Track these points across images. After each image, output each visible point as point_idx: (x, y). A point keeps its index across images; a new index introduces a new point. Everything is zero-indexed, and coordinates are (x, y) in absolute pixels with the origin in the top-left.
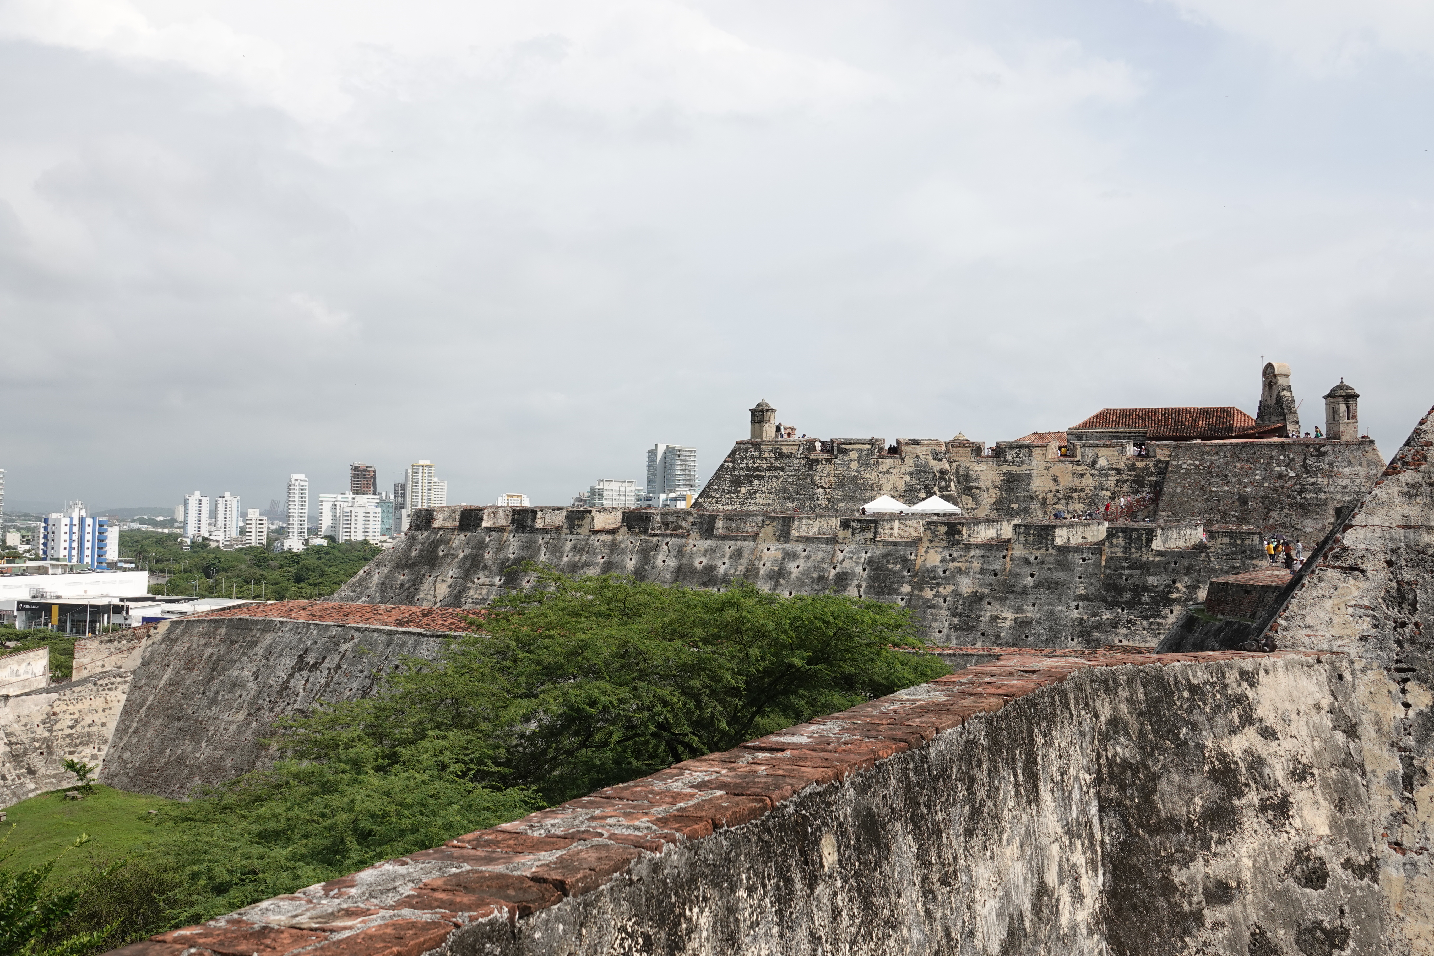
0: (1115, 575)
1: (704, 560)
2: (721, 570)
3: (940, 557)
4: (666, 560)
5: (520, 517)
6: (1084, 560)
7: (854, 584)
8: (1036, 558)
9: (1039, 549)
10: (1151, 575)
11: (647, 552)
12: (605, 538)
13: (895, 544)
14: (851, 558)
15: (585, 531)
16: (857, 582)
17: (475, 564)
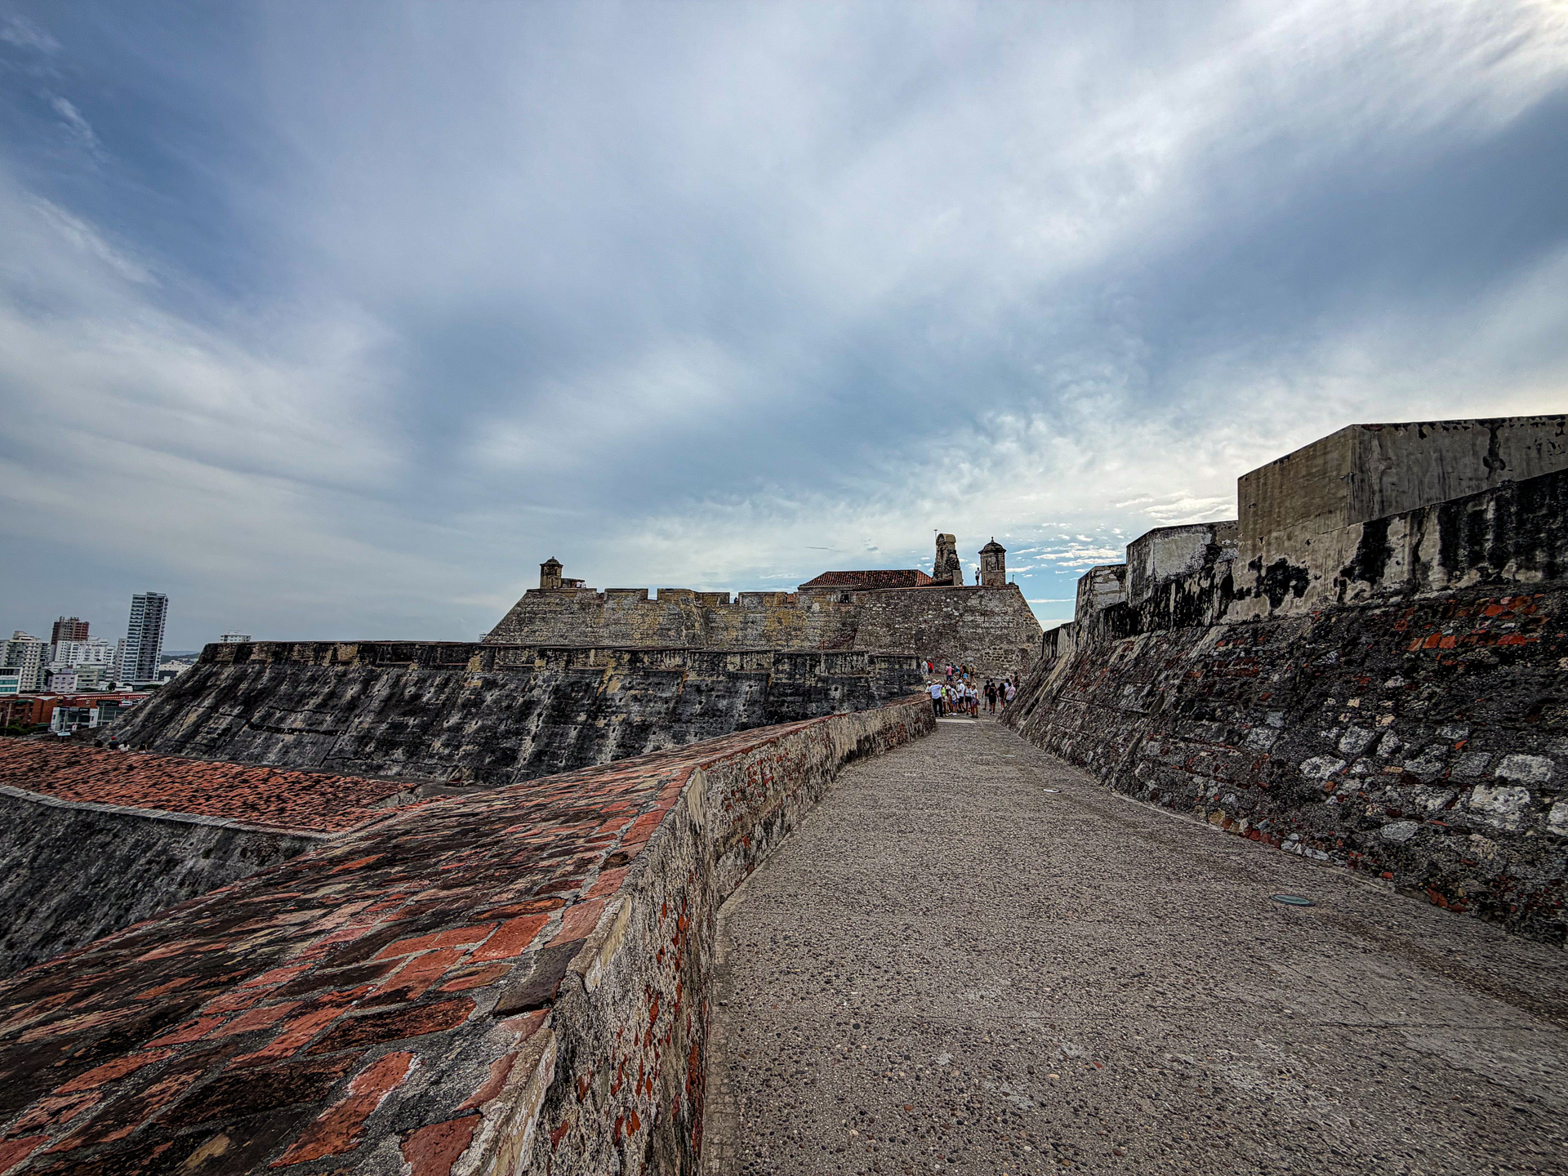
0: (777, 702)
1: (413, 689)
2: (425, 699)
3: (619, 685)
4: (380, 689)
5: (280, 651)
6: (751, 687)
7: (536, 713)
8: (707, 685)
9: (712, 675)
10: (811, 702)
11: (367, 683)
12: (340, 668)
13: (583, 672)
14: (540, 687)
15: (326, 663)
16: (539, 710)
17: (227, 695)
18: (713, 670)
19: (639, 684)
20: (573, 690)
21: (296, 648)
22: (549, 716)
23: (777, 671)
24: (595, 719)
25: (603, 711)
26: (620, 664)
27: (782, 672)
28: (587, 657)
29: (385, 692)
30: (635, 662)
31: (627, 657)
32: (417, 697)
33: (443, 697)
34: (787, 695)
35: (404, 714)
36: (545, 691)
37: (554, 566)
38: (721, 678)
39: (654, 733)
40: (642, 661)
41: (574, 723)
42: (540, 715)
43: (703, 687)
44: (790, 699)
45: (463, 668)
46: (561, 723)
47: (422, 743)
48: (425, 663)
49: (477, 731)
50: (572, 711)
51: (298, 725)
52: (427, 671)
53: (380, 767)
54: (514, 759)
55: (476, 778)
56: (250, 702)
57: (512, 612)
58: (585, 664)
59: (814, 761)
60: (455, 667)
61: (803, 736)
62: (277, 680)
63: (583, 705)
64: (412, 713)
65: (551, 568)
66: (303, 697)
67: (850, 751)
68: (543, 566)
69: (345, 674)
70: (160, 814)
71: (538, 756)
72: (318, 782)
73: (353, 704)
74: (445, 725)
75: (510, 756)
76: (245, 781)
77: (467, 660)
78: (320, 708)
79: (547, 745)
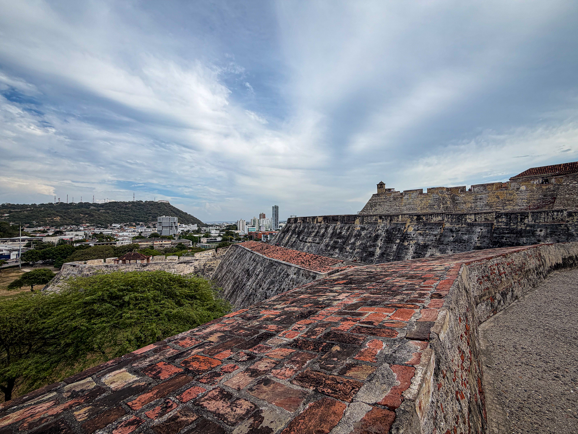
0: (499, 237)
1: (339, 230)
2: (343, 234)
3: (413, 229)
4: (330, 231)
5: (304, 219)
6: (481, 229)
7: (380, 239)
8: (456, 229)
9: (458, 224)
10: (523, 237)
11: (327, 228)
12: (319, 224)
13: (397, 224)
14: (381, 230)
15: (315, 223)
16: (381, 238)
17: (294, 232)
18: (459, 222)
19: (422, 228)
20: (393, 231)
21: (308, 218)
22: (385, 240)
23: (498, 222)
24: (403, 242)
25: (406, 239)
26: (412, 221)
27: (501, 222)
28: (398, 218)
29: (331, 231)
30: (419, 220)
31: (415, 217)
32: (340, 233)
33: (348, 233)
34: (505, 233)
35: (338, 238)
36: (383, 231)
37: (382, 184)
38: (464, 225)
39: (430, 249)
40: (422, 219)
41: (395, 243)
42: (381, 240)
43: (454, 230)
44: (507, 235)
45: (354, 223)
46: (389, 243)
47: (344, 248)
48: (342, 222)
49: (360, 245)
50: (394, 239)
51: (310, 241)
52: (343, 225)
53: (332, 255)
54: (374, 255)
55: (361, 260)
56: (299, 234)
57: (368, 203)
58: (398, 221)
59: (531, 267)
60: (351, 223)
61: (522, 254)
62: (304, 227)
63: (398, 237)
64: (339, 238)
65: (381, 185)
66: (311, 233)
67: (557, 264)
68: (378, 185)
69: (320, 226)
70: (284, 262)
71: (382, 254)
72: (317, 257)
73: (323, 235)
74: (350, 242)
75: (372, 254)
76: (300, 256)
77: (355, 220)
78: (316, 235)
79: (385, 251)
